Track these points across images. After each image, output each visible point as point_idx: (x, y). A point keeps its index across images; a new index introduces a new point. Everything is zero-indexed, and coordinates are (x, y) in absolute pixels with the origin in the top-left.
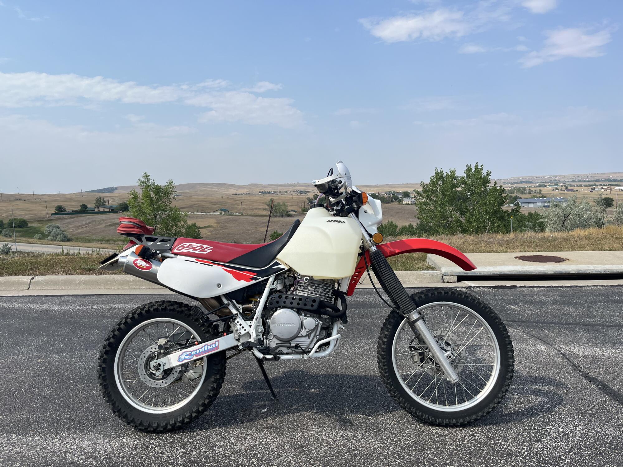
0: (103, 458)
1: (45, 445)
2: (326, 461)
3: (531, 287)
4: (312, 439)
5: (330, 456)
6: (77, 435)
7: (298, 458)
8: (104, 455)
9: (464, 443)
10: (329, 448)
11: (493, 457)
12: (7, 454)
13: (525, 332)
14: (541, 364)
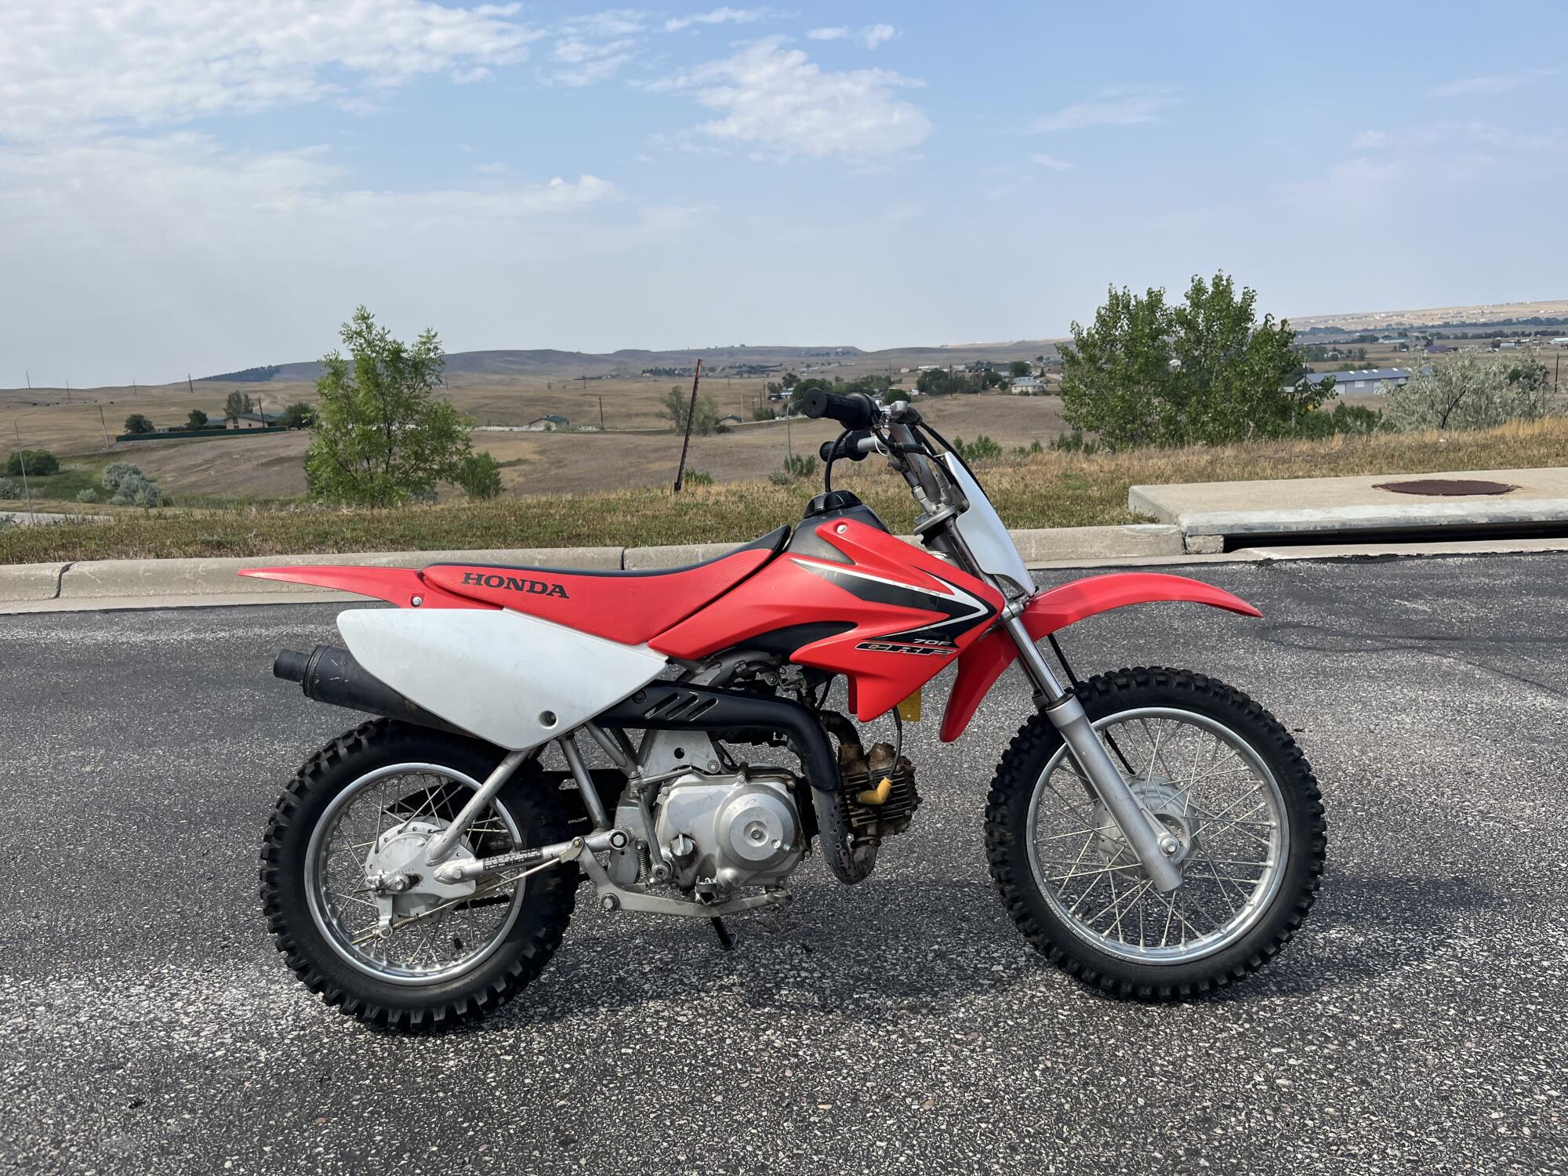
0: (292, 1039)
1: (104, 1004)
2: (1005, 1033)
3: (1436, 556)
4: (941, 967)
5: (1012, 1019)
6: (204, 971)
7: (910, 1026)
8: (292, 1030)
9: (1425, 969)
13: (1472, 664)
14: (1557, 742)
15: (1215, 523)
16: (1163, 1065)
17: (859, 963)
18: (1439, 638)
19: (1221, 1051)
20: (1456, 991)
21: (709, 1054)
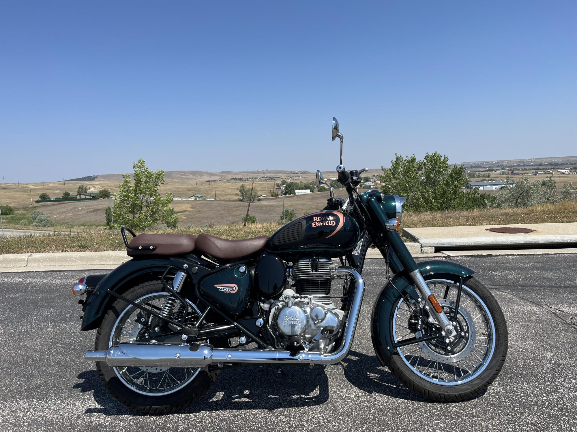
1: (68, 408)
2: (354, 416)
3: (505, 255)
5: (357, 412)
7: (325, 414)
9: (485, 397)
10: (354, 404)
11: (516, 408)
12: (30, 418)
13: (512, 295)
14: (536, 322)
15: (431, 242)
16: (402, 426)
18: (503, 286)
19: (420, 422)
20: (493, 403)
21: (263, 423)
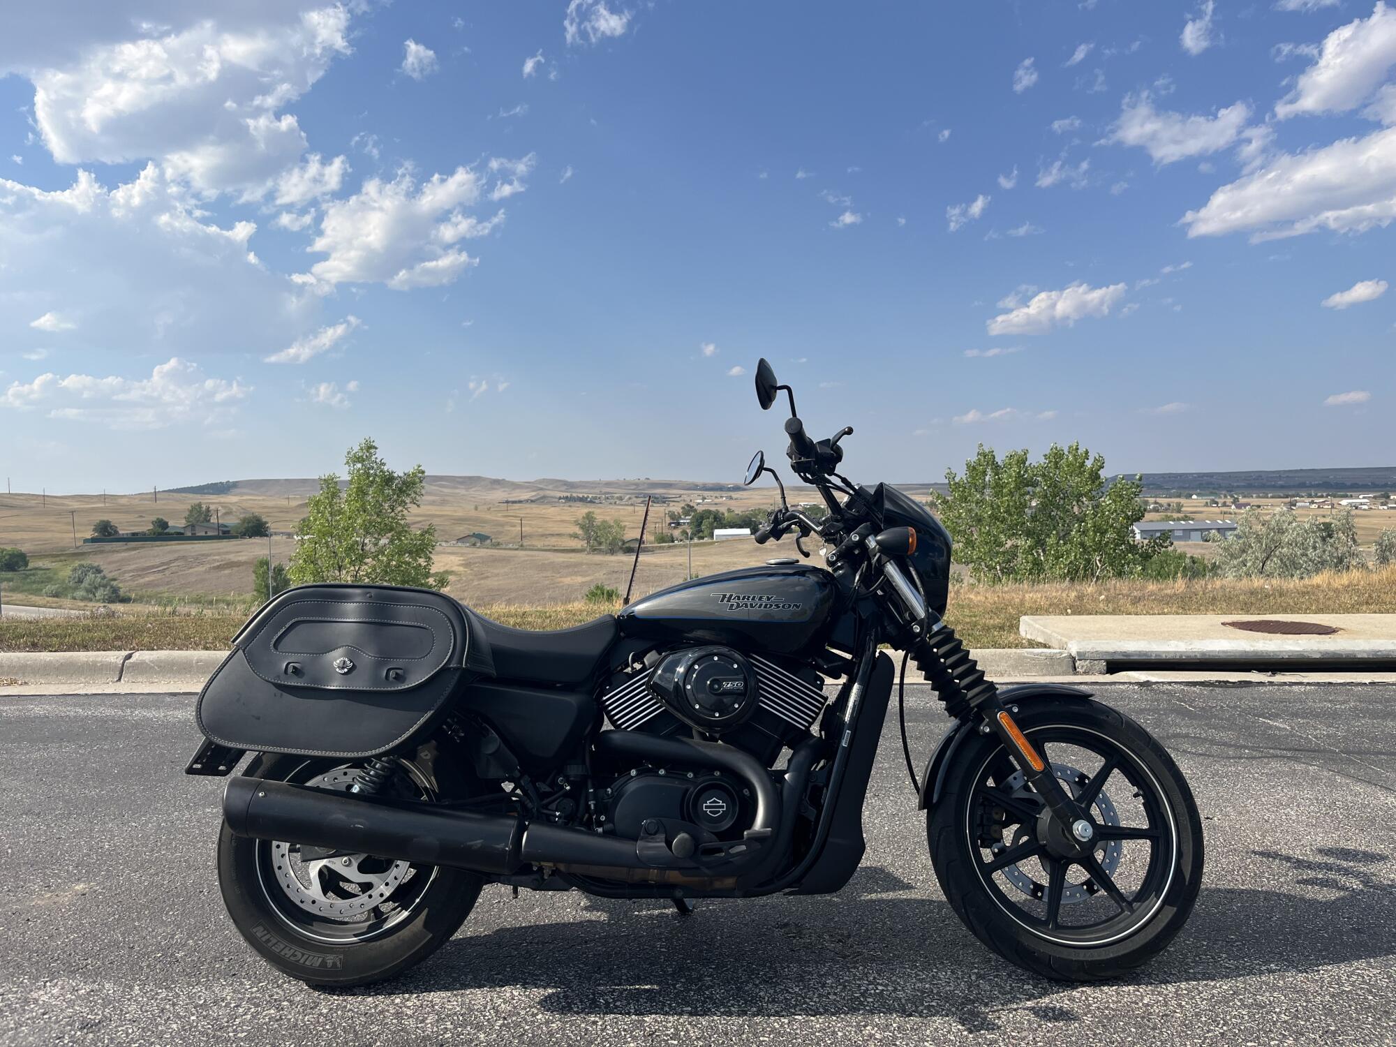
15: (1099, 649)
17: (921, 981)
